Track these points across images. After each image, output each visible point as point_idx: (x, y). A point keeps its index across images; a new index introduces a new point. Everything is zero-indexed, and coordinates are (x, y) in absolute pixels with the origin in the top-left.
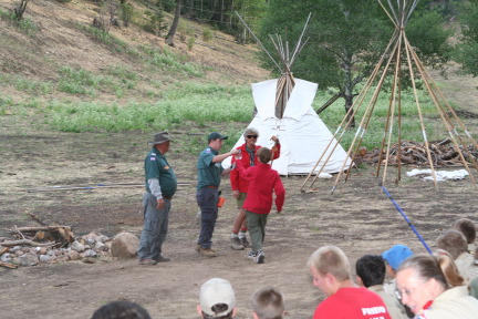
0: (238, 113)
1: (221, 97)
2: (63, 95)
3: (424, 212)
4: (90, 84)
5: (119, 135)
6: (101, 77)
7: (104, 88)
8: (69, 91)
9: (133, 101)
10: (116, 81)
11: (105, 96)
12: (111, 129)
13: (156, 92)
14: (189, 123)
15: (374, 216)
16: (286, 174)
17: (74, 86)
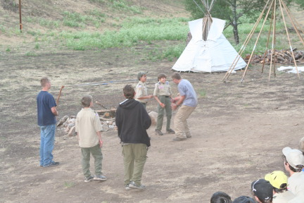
0: (168, 35)
1: (155, 26)
2: (66, 28)
3: (299, 92)
4: (80, 21)
5: (107, 51)
6: (86, 16)
7: (88, 22)
8: (69, 25)
9: (106, 30)
10: (94, 18)
11: (89, 27)
12: (101, 47)
13: (117, 23)
14: (142, 42)
15: (272, 96)
16: (210, 71)
17: (72, 22)
